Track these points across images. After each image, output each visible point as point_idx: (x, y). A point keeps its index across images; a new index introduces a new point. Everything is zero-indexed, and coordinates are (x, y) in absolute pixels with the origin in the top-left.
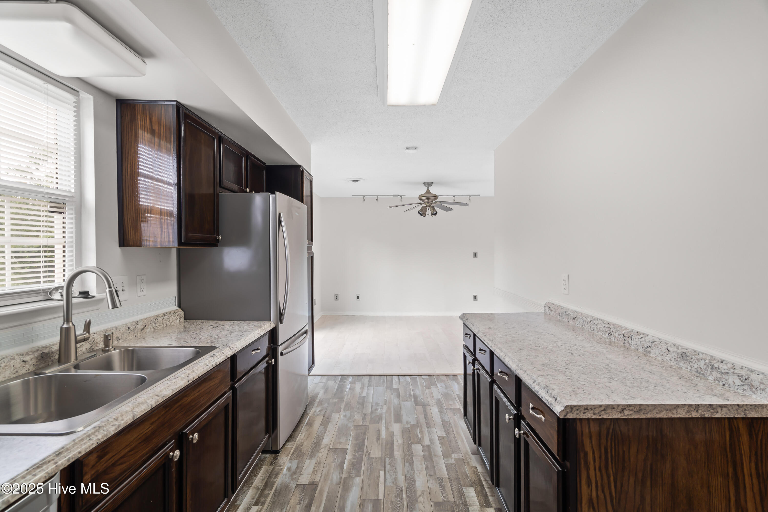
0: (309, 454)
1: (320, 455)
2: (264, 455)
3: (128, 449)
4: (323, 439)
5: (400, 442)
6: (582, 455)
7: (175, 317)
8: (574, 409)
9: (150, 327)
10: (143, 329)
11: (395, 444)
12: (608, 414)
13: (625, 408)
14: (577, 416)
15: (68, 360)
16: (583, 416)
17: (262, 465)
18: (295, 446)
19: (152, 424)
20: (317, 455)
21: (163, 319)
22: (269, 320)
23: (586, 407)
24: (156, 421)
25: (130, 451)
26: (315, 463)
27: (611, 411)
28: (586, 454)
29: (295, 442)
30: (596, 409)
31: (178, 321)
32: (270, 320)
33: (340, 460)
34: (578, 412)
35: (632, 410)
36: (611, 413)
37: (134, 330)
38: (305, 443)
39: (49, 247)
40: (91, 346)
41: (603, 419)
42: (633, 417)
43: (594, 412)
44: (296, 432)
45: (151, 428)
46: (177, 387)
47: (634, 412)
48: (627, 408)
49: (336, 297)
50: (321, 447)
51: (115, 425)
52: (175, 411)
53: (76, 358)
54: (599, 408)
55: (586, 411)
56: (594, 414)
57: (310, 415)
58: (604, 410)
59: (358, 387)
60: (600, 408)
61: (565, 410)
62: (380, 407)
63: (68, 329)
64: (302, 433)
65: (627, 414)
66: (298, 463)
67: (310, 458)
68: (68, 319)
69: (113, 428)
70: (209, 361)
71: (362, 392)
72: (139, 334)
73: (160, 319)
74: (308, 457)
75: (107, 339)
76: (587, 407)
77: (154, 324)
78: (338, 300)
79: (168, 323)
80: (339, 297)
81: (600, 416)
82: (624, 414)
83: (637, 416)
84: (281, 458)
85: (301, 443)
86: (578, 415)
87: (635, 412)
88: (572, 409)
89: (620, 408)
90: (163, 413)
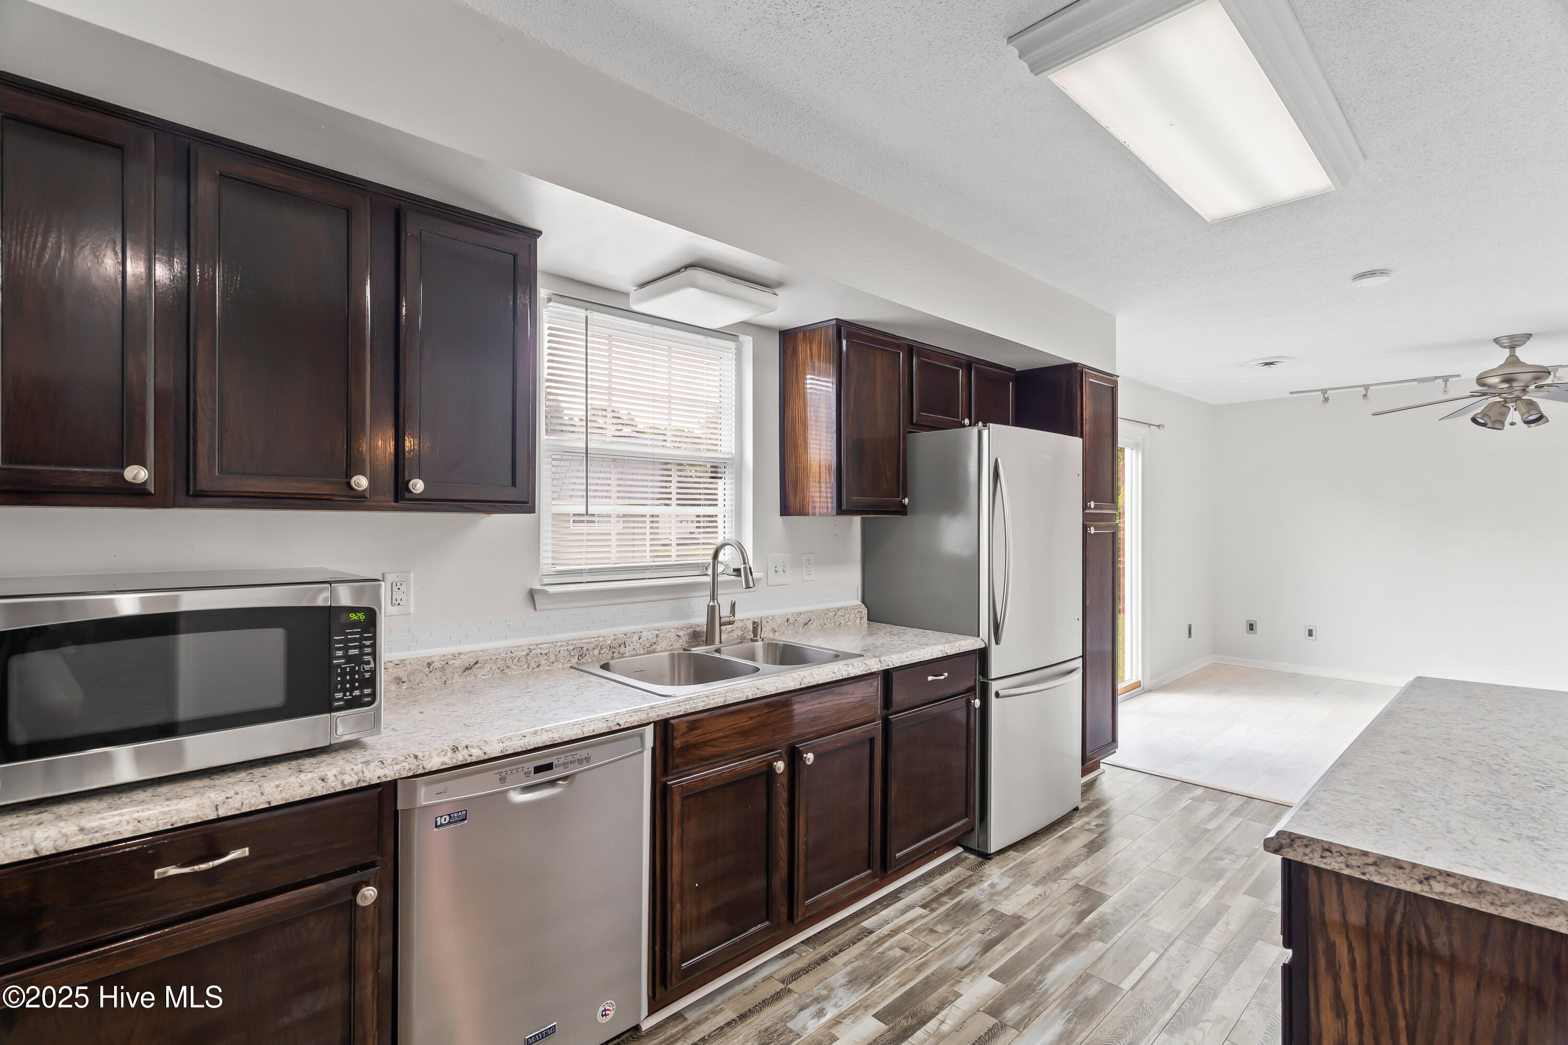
0: (1037, 879)
1: (1055, 886)
2: (966, 854)
3: (721, 734)
4: (1075, 866)
5: (1233, 927)
6: (1321, 946)
7: (852, 616)
8: (1298, 843)
9: (815, 623)
10: (806, 624)
11: (1220, 926)
12: (1385, 876)
13: (1434, 874)
14: (1305, 858)
15: (713, 643)
16: (1317, 862)
17: (957, 865)
18: (1020, 860)
19: (751, 718)
20: (1049, 884)
21: (835, 615)
22: (977, 635)
23: (1326, 846)
24: (755, 717)
25: (723, 737)
26: (1039, 893)
27: (1394, 871)
28: (1331, 948)
29: (1024, 854)
30: (1351, 857)
31: (858, 621)
32: (979, 636)
33: (1084, 907)
34: (1308, 851)
35: (1454, 886)
36: (1395, 875)
37: (794, 624)
38: (1040, 862)
39: (709, 516)
40: (742, 633)
41: (1371, 883)
42: (1457, 902)
43: (1347, 861)
44: (1034, 841)
45: (748, 723)
46: (783, 686)
47: (1460, 891)
48: (1439, 878)
49: (1251, 627)
50: (1066, 876)
51: (705, 702)
52: (782, 715)
53: (721, 642)
54: (1359, 856)
55: (1327, 854)
56: (1348, 866)
57: (1075, 825)
58: (1375, 864)
59: (1207, 808)
60: (1365, 858)
61: (1277, 838)
62: (1233, 856)
63: (713, 607)
64: (1044, 847)
65: (1437, 890)
66: (1011, 884)
67: (1036, 885)
68: (713, 597)
69: (702, 704)
70: (839, 669)
71: (1209, 821)
72: (800, 630)
73: (831, 614)
74: (1034, 882)
75: (756, 627)
76: (1330, 847)
77: (821, 621)
78: (1256, 633)
79: (842, 621)
80: (1258, 627)
81: (1364, 874)
82: (1431, 889)
83: (1470, 902)
84: (989, 867)
85: (1033, 859)
86: (1307, 858)
87: (1463, 891)
88: (1293, 840)
89: (1419, 873)
90: (765, 711)
